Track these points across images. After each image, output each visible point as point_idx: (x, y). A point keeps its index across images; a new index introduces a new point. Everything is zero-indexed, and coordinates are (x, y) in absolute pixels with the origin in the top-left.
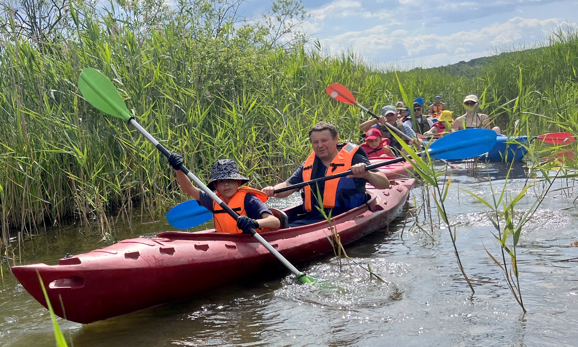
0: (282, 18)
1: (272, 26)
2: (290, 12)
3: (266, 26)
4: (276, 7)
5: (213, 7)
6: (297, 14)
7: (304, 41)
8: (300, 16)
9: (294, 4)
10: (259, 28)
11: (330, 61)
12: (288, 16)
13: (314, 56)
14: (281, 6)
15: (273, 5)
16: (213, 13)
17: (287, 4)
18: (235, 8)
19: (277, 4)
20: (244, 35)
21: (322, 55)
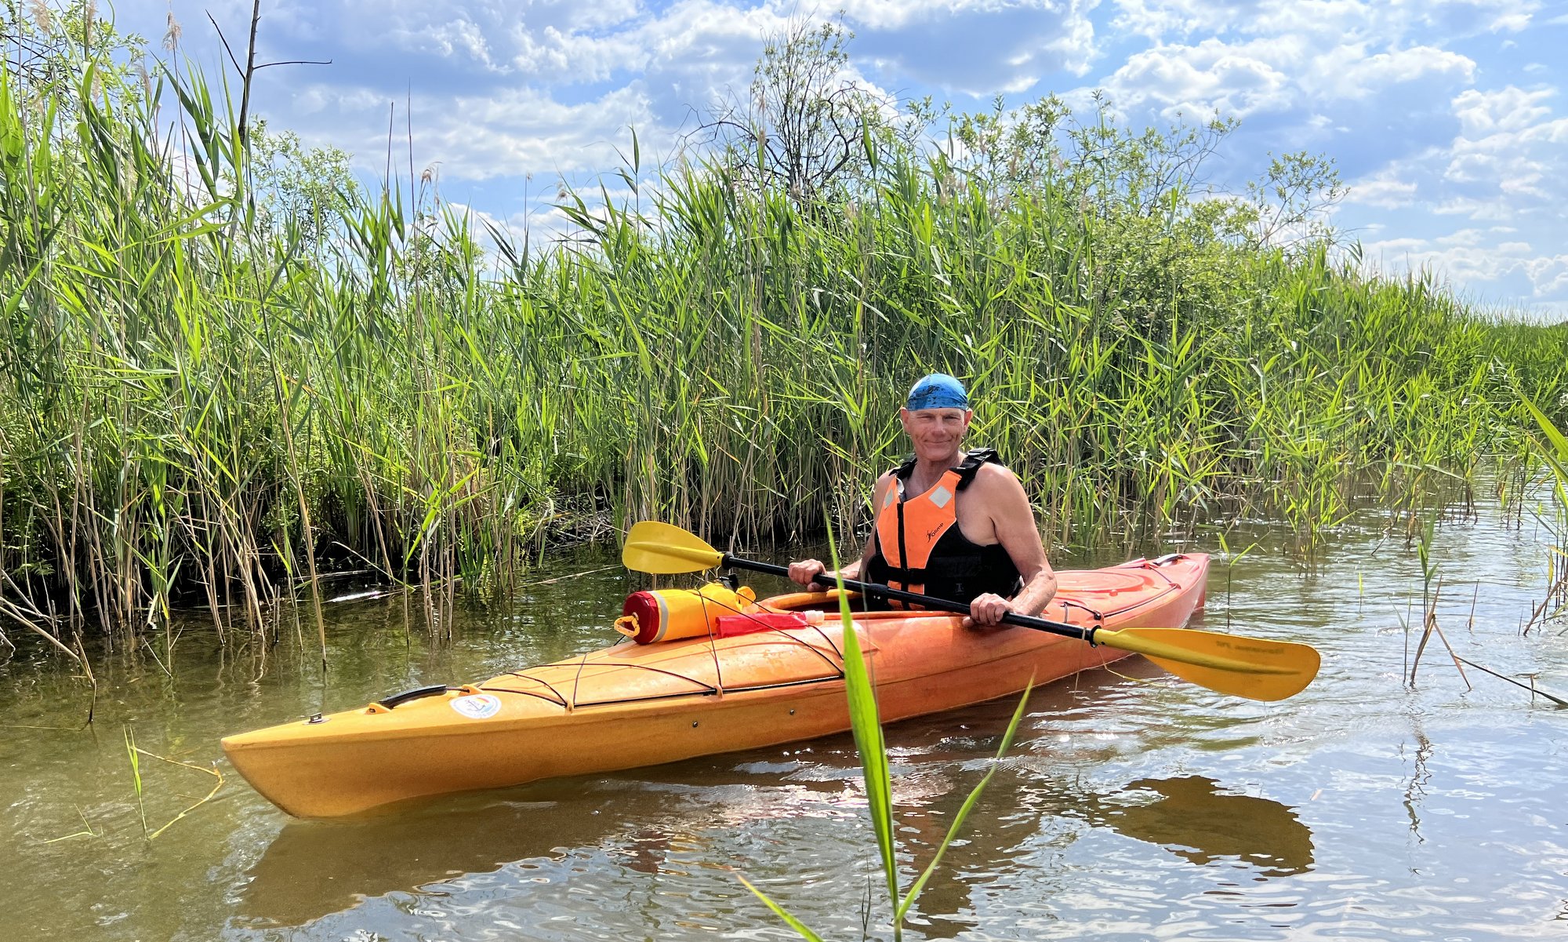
0: (1289, 192)
1: (1266, 207)
2: (1306, 182)
3: (1252, 206)
4: (1277, 168)
5: (1148, 160)
6: (1321, 186)
7: (1329, 242)
8: (1326, 190)
9: (1316, 167)
10: (1237, 208)
11: (1381, 287)
12: (1301, 191)
13: (1346, 272)
15: (1271, 166)
16: (1146, 173)
19: (1282, 164)
20: (1207, 216)
21: (1365, 272)
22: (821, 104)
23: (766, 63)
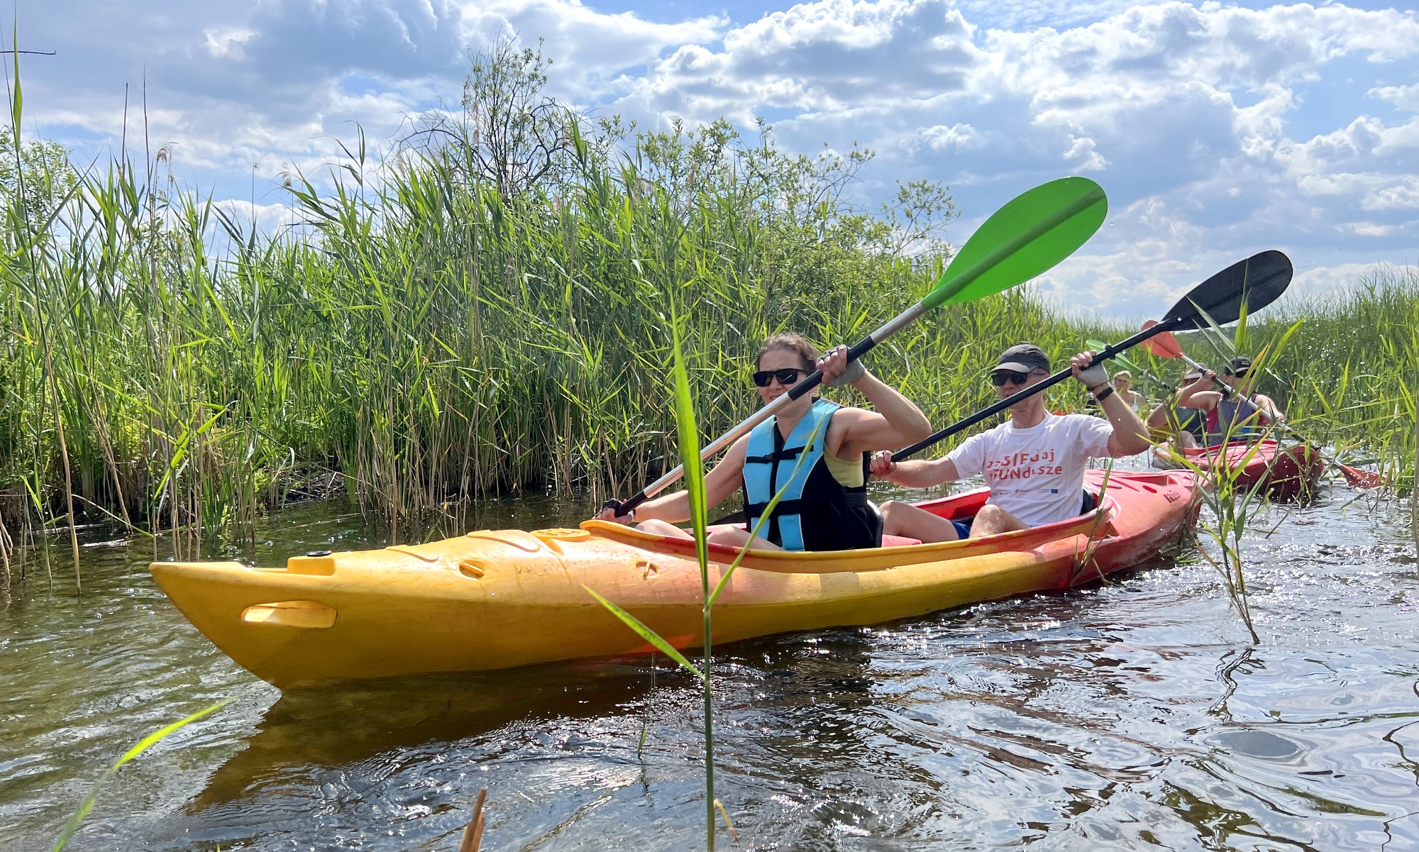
0: (914, 213)
1: (896, 225)
2: (928, 205)
4: (904, 193)
6: (939, 208)
8: (943, 212)
9: (935, 194)
12: (924, 212)
14: (914, 193)
15: (900, 191)
17: (925, 190)
18: (838, 189)
19: (908, 190)
22: (524, 119)
23: (474, 79)
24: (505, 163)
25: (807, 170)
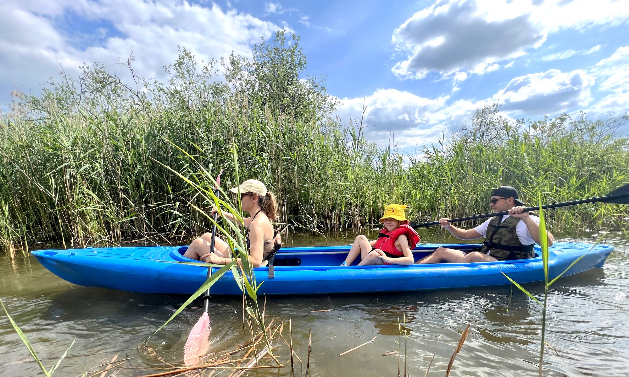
20: (620, 142)
22: (491, 123)
23: (476, 114)
24: (483, 135)
25: (600, 124)
